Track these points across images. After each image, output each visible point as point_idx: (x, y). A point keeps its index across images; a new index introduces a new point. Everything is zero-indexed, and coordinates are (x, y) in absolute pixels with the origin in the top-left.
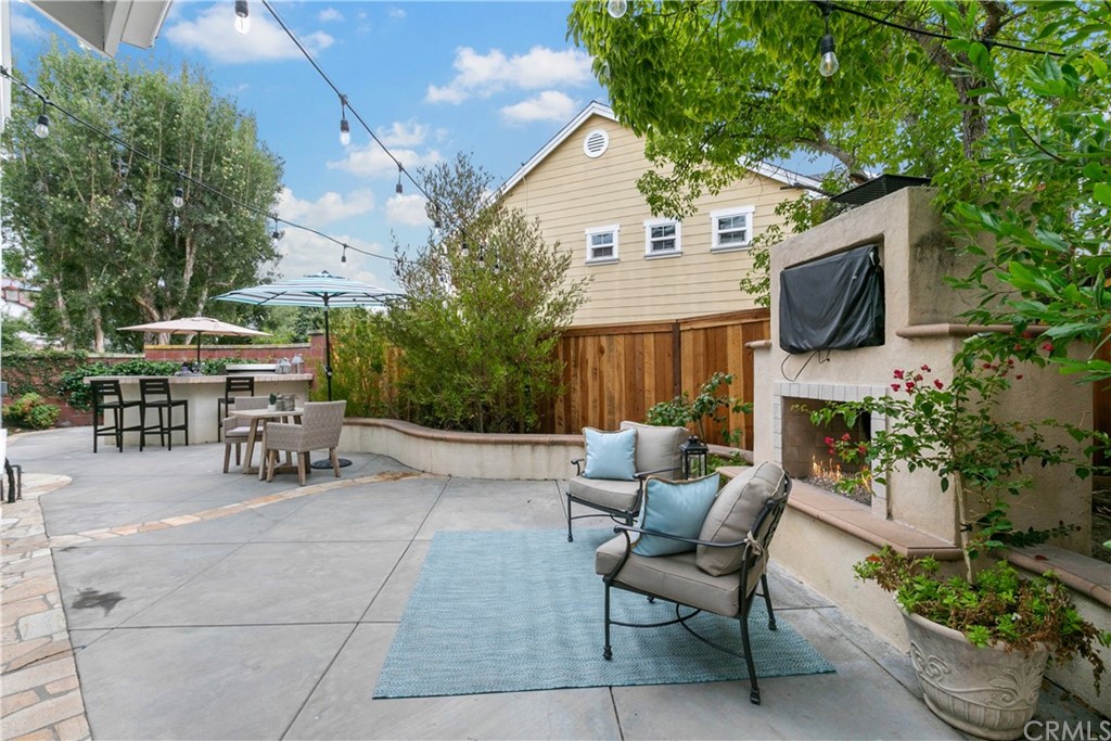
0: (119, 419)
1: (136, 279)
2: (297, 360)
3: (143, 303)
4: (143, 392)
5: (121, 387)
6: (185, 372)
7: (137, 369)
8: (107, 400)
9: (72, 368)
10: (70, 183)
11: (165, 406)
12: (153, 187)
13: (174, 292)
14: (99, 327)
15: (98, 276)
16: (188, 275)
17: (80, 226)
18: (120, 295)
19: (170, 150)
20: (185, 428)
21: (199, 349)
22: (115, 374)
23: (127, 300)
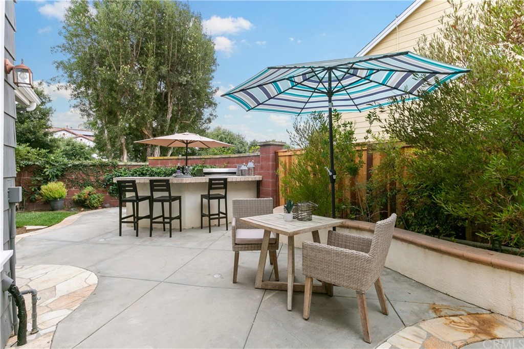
0: (136, 209)
1: (143, 118)
2: (251, 165)
3: (147, 133)
4: (152, 190)
5: (137, 185)
6: (179, 174)
7: (144, 172)
8: (129, 195)
9: (110, 171)
10: (109, 60)
11: (166, 201)
12: (151, 60)
13: (162, 126)
14: (124, 147)
15: (124, 116)
16: (169, 116)
17: (114, 85)
18: (135, 127)
19: (160, 38)
20: (179, 217)
21: (187, 159)
22: (133, 175)
23: (138, 130)
